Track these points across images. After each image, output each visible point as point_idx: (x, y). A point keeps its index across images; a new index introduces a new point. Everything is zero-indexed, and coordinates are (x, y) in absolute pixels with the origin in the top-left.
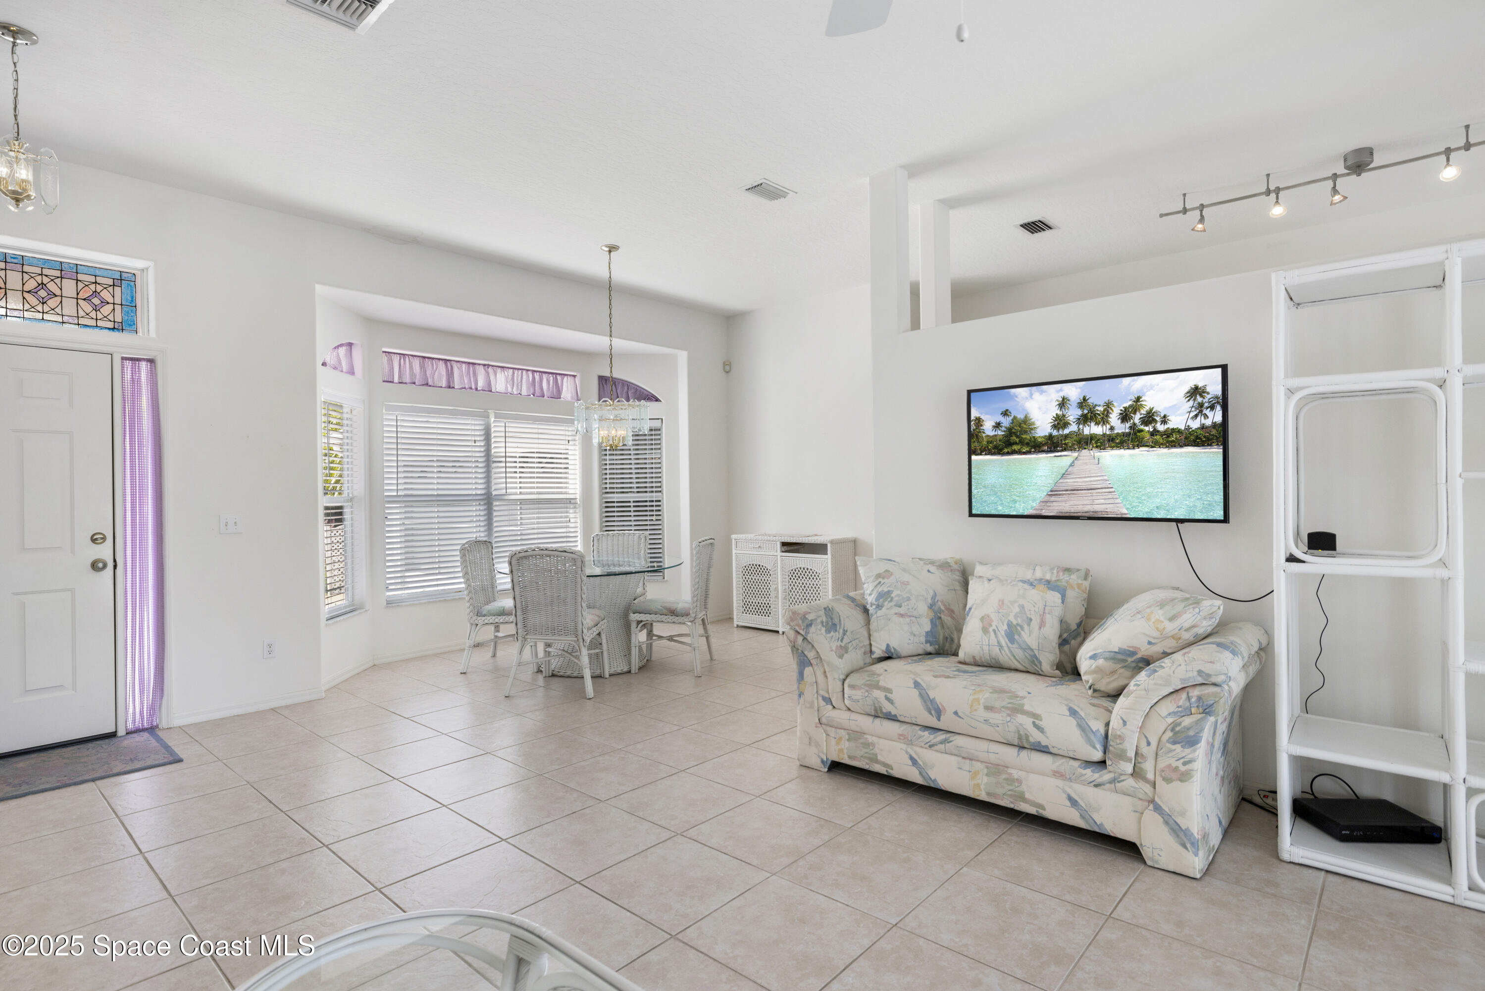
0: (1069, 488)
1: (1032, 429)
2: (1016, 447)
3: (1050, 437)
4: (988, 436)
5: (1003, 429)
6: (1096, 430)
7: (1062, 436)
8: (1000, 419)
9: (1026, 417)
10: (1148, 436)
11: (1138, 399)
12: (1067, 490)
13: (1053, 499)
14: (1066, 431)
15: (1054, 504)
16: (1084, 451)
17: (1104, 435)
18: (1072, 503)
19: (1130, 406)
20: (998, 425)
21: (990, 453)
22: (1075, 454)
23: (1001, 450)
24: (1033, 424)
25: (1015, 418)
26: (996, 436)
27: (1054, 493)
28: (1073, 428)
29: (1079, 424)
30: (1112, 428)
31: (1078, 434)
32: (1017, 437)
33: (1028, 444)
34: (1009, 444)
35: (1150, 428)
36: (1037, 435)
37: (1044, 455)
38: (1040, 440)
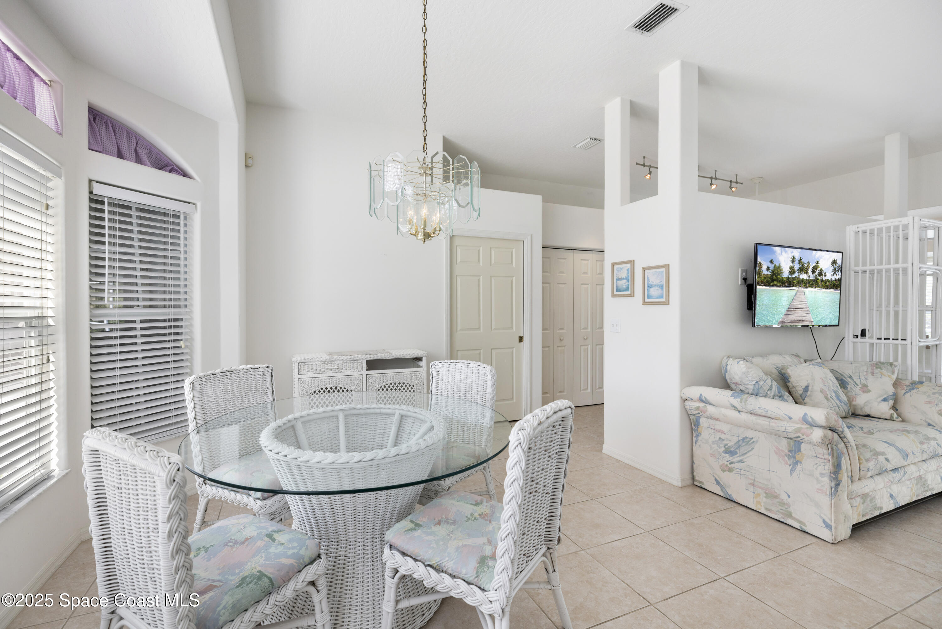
0: (794, 307)
1: (781, 273)
2: (775, 283)
3: (788, 278)
4: (764, 274)
5: (770, 271)
6: (804, 276)
7: (792, 278)
8: (769, 265)
9: (779, 265)
10: (820, 282)
11: (817, 263)
12: (793, 309)
13: (789, 313)
14: (794, 276)
15: (789, 316)
16: (800, 287)
17: (807, 279)
18: (796, 315)
19: (815, 266)
20: (768, 269)
21: (766, 286)
22: (797, 289)
23: (769, 283)
24: (782, 270)
25: (775, 265)
26: (767, 274)
27: (789, 310)
28: (796, 274)
29: (798, 272)
30: (809, 277)
31: (798, 277)
32: (776, 276)
33: (780, 281)
34: (773, 280)
35: (820, 278)
36: (784, 277)
37: (785, 288)
38: (785, 279)
